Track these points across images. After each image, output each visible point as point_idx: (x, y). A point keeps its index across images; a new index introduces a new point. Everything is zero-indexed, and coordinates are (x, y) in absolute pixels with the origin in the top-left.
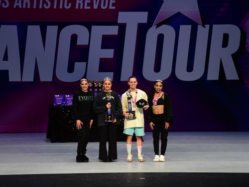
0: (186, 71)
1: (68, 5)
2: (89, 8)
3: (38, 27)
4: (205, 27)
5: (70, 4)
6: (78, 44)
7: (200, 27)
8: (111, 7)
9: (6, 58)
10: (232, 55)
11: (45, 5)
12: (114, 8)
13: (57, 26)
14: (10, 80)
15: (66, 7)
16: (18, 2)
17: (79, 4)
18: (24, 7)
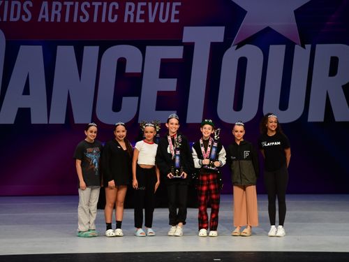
0: (278, 109)
1: (113, 18)
2: (143, 21)
3: (71, 48)
4: (304, 48)
5: (116, 16)
6: (126, 71)
7: (298, 48)
8: (173, 20)
9: (26, 91)
10: (343, 87)
11: (81, 17)
12: (177, 21)
13: (98, 47)
14: (33, 122)
15: (110, 20)
16: (44, 14)
17: (129, 16)
18: (52, 20)
